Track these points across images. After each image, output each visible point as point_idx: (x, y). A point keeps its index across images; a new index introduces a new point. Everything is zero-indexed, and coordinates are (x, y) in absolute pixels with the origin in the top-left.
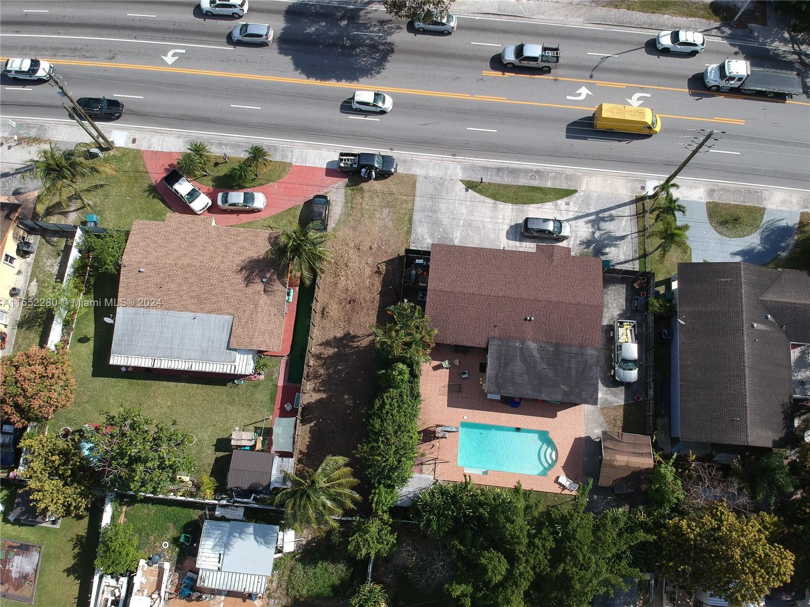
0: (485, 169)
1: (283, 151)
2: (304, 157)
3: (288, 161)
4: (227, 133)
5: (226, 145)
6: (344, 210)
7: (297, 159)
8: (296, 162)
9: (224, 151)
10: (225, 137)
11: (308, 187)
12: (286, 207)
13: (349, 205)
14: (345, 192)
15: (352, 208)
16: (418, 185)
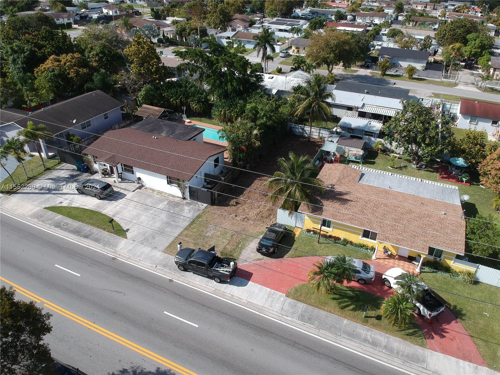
0: (97, 240)
1: (293, 313)
2: (270, 299)
3: (289, 300)
4: (365, 358)
5: (365, 340)
6: (247, 244)
7: (278, 299)
8: (281, 296)
9: (369, 333)
10: (368, 353)
11: (275, 269)
12: (303, 259)
13: (240, 246)
14: (239, 256)
15: (239, 243)
16: (167, 245)
